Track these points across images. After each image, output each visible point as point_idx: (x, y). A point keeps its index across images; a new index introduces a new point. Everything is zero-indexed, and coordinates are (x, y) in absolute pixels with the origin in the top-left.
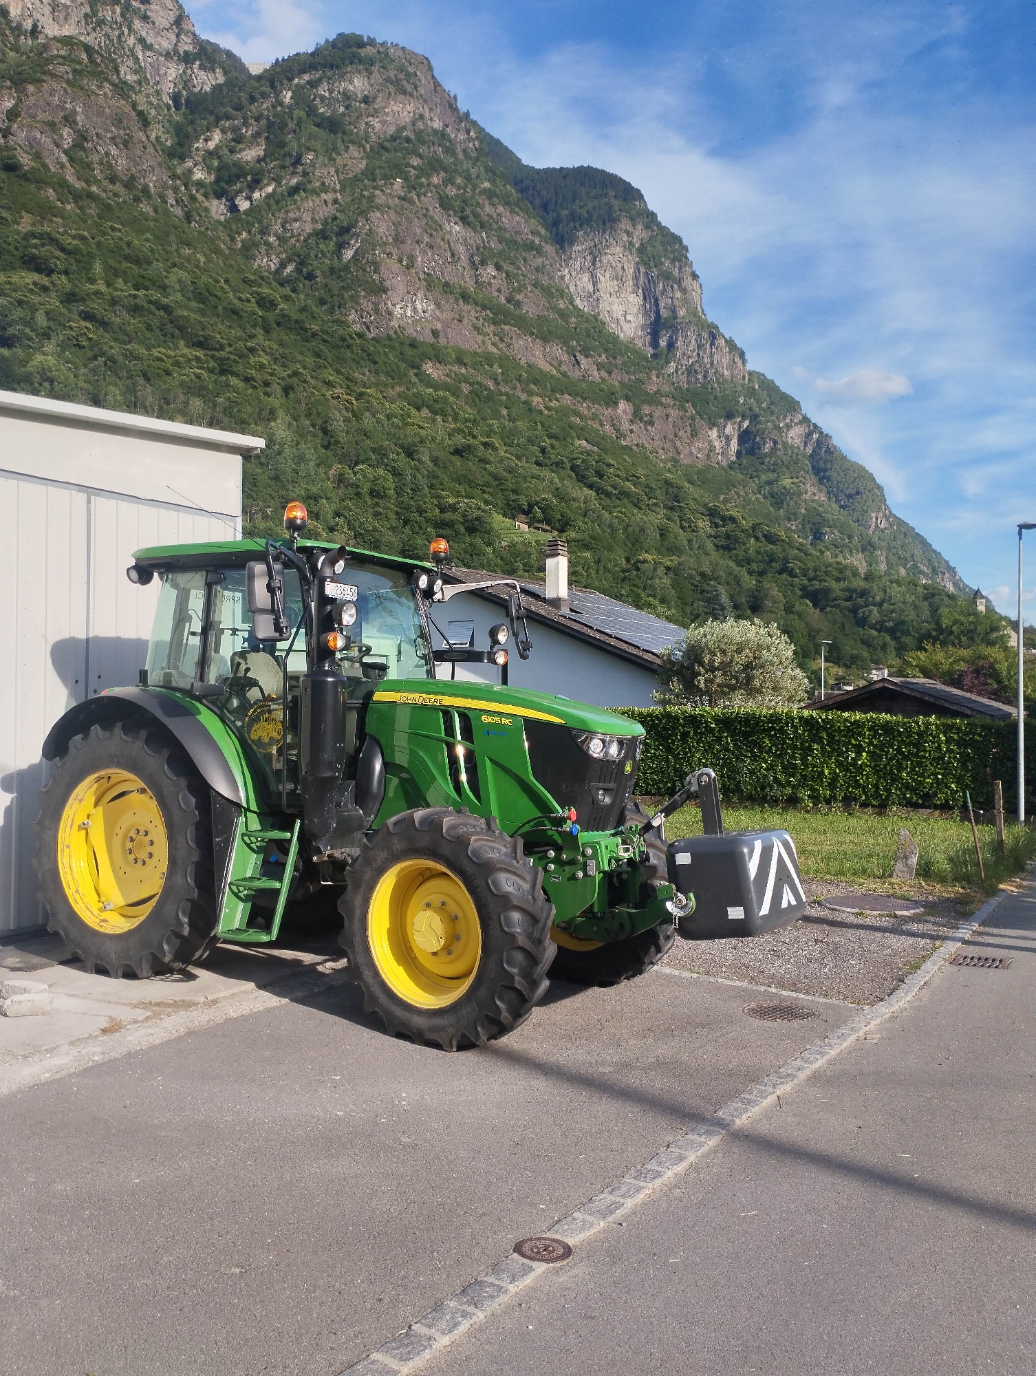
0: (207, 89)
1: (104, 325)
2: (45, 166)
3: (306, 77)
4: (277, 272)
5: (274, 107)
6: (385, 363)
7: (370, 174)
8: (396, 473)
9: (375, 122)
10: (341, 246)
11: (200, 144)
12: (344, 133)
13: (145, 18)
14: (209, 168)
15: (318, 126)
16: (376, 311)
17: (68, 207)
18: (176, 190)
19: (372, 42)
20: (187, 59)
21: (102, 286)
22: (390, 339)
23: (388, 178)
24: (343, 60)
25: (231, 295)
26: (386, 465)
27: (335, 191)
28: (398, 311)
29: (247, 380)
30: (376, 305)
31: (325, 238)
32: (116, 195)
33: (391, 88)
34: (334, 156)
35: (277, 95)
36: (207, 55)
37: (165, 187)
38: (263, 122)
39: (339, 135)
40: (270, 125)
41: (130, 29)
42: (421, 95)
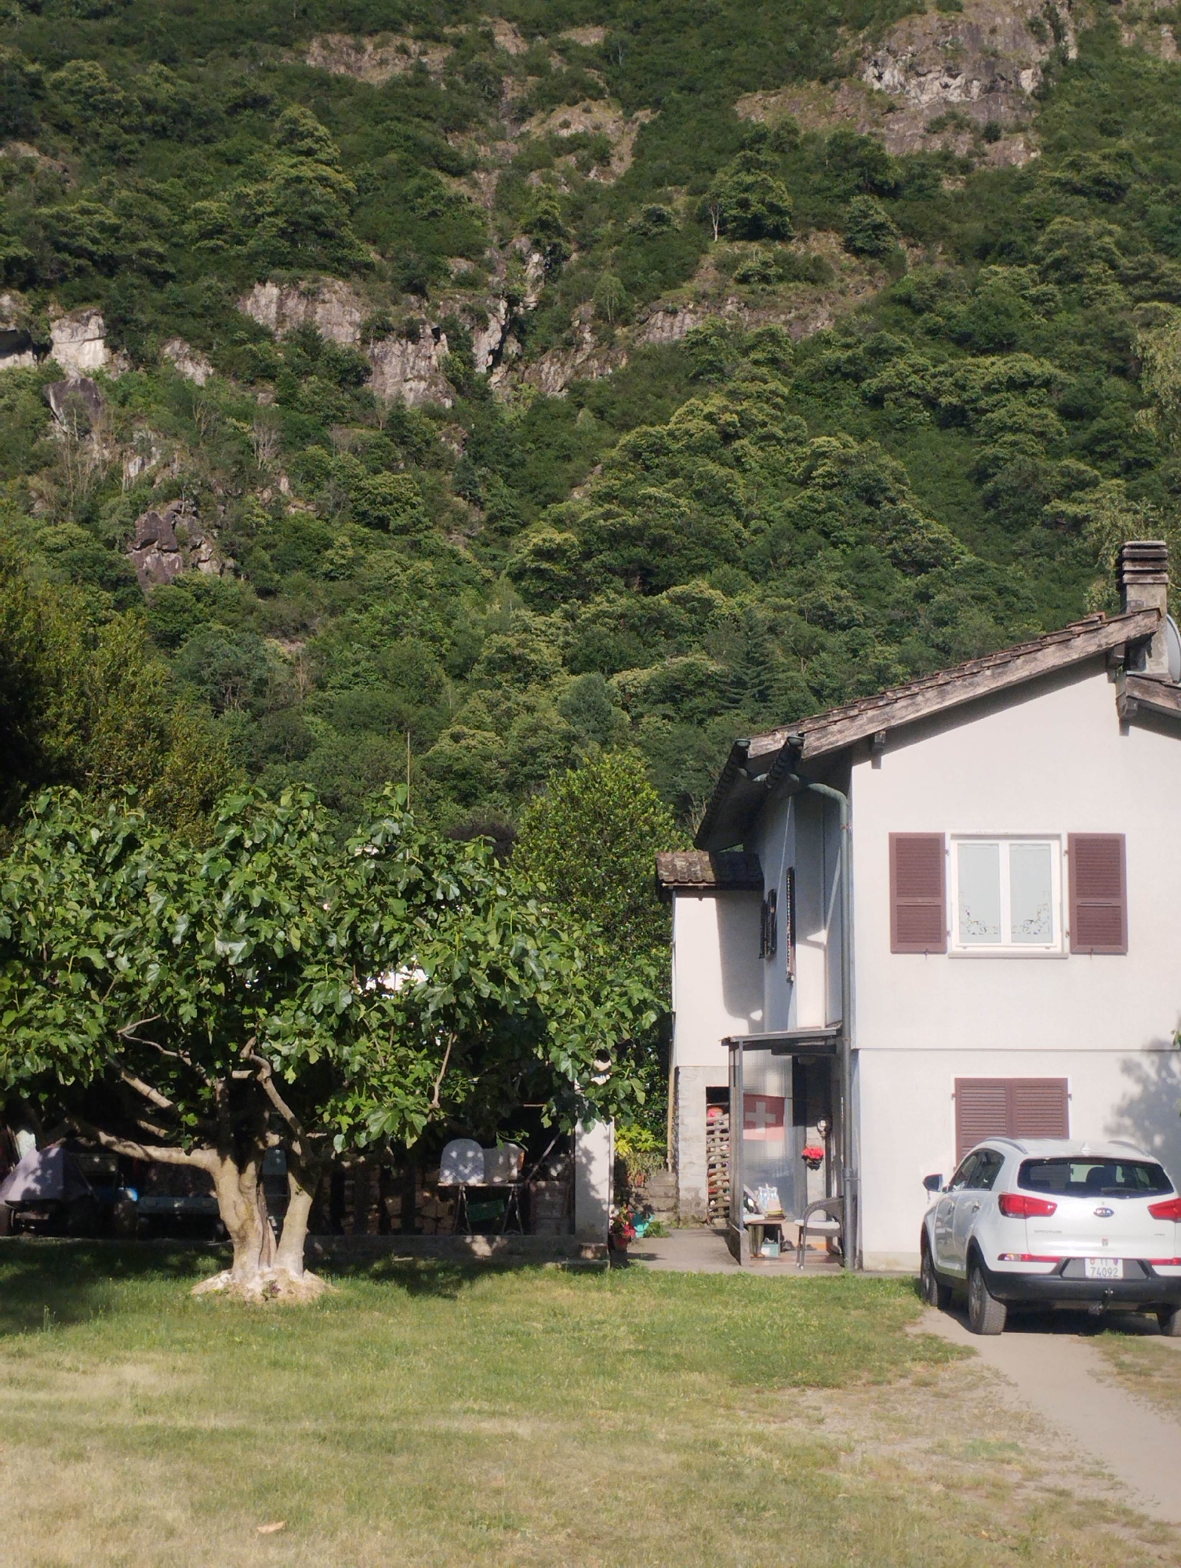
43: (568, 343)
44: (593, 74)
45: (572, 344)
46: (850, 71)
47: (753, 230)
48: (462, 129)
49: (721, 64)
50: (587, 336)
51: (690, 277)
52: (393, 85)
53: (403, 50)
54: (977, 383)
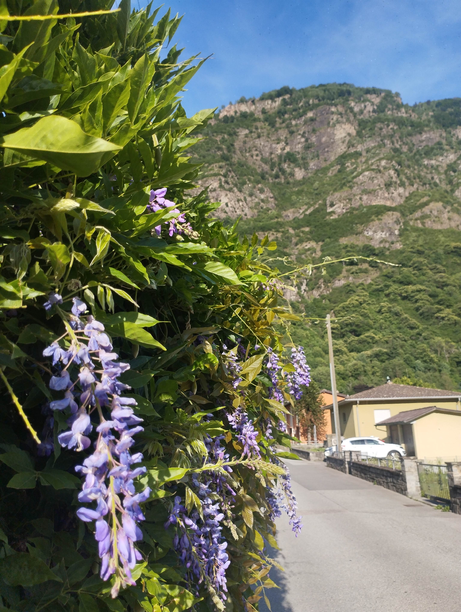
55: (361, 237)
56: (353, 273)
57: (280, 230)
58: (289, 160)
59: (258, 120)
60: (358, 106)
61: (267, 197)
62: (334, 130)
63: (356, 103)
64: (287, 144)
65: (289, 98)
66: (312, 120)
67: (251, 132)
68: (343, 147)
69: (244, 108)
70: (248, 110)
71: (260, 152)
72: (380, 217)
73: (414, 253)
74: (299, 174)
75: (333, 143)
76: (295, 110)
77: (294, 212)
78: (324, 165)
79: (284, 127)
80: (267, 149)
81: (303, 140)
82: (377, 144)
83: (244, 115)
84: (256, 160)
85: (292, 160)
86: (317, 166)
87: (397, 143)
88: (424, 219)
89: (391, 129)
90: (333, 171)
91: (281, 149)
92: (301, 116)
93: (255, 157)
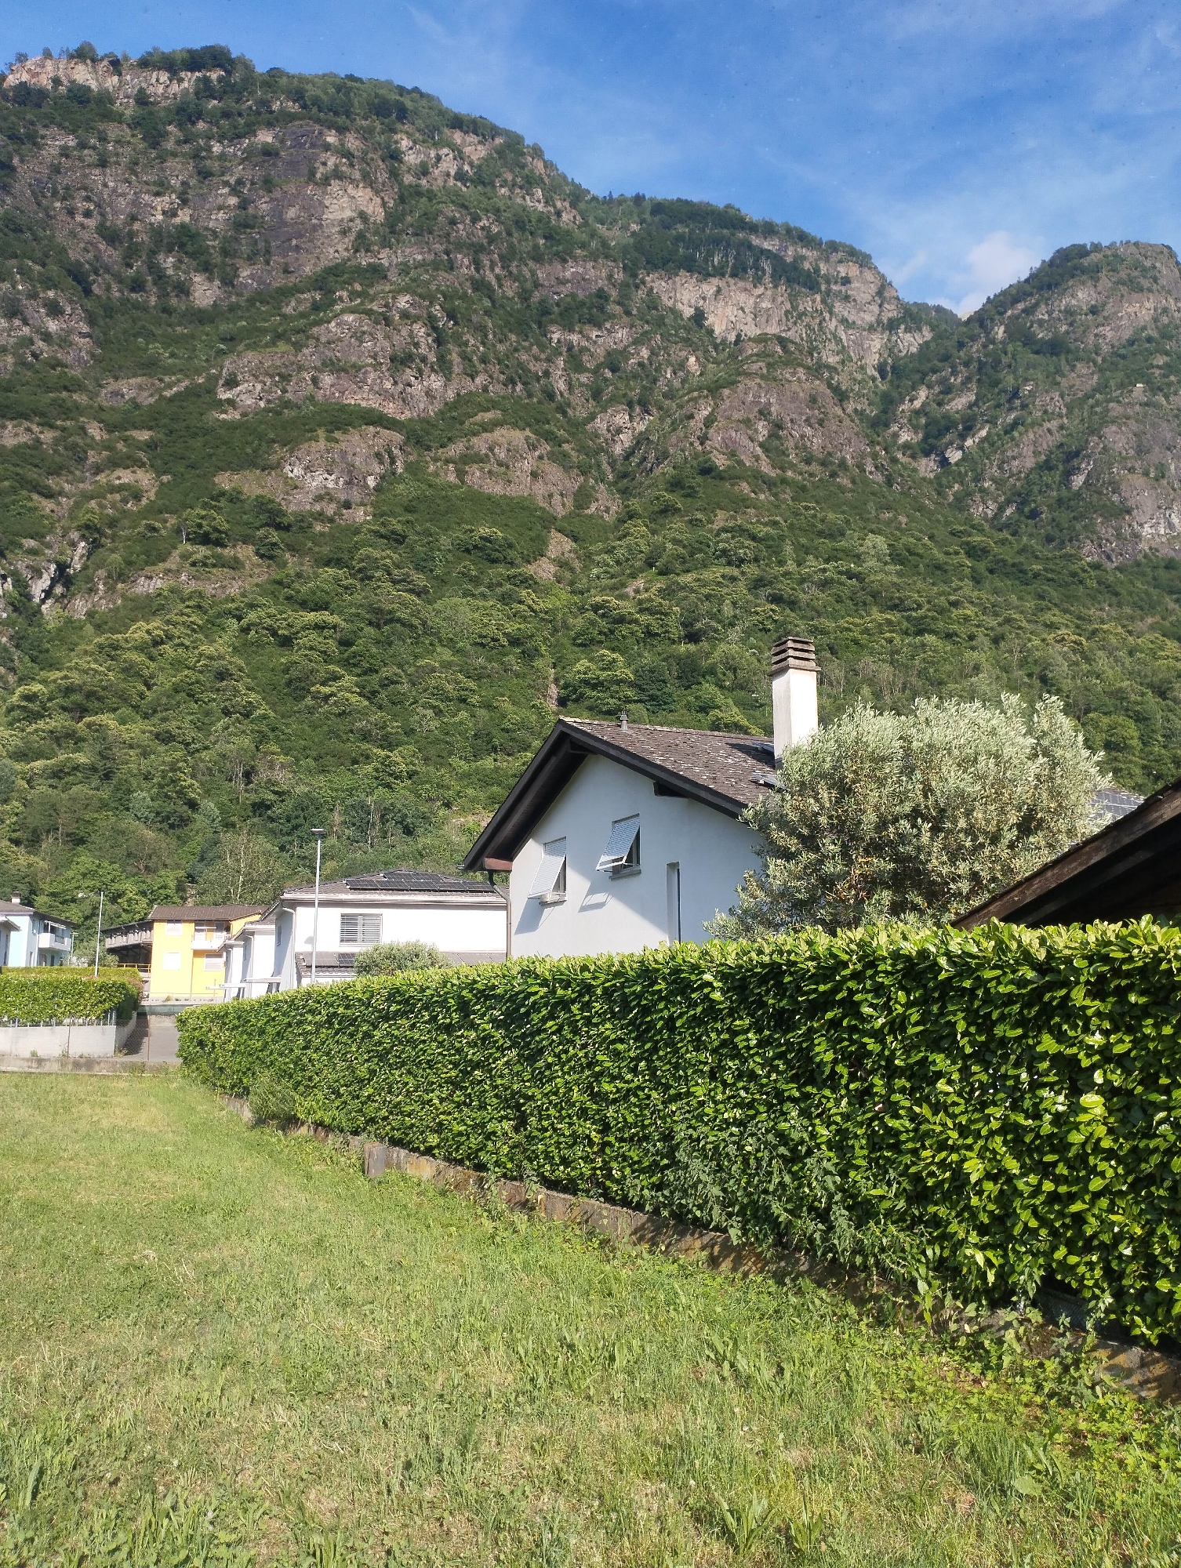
0: (914, 350)
1: (793, 604)
2: (740, 463)
3: (1020, 306)
4: (995, 516)
5: (985, 346)
6: (1130, 594)
7: (1103, 387)
8: (1140, 718)
9: (1107, 331)
10: (1068, 474)
11: (906, 406)
12: (1068, 351)
13: (847, 298)
14: (915, 428)
15: (1037, 353)
16: (1119, 536)
17: (762, 497)
18: (875, 456)
19: (1097, 247)
20: (892, 326)
21: (791, 566)
22: (1138, 564)
23: (1126, 385)
24: (1062, 276)
25: (935, 551)
26: (1127, 710)
27: (1060, 416)
28: (1147, 531)
29: (949, 636)
30: (1118, 529)
31: (1050, 469)
32: (811, 475)
33: (1124, 289)
34: (1058, 379)
35: (988, 333)
36: (912, 316)
37: (863, 455)
38: (974, 366)
39: (1063, 357)
40: (981, 366)
41: (831, 313)
42: (1163, 287)
43: (91, 590)
44: (141, 454)
45: (92, 590)
46: (278, 466)
47: (205, 540)
48: (59, 475)
49: (210, 456)
50: (101, 587)
51: (164, 561)
52: (19, 446)
53: (28, 430)
54: (298, 624)
55: (270, 480)
56: (193, 564)
57: (59, 423)
58: (182, 246)
59: (119, 118)
60: (419, 152)
61: (70, 332)
62: (325, 193)
63: (415, 142)
64: (185, 202)
65: (220, 79)
66: (268, 152)
67: (82, 145)
68: (340, 248)
69: (82, 74)
70: (94, 85)
71: (98, 205)
72: (337, 434)
73: (382, 536)
74: (204, 293)
75: (315, 228)
76: (226, 115)
77: (140, 388)
78: (279, 281)
79: (184, 155)
80: (122, 203)
81: (233, 201)
82: (430, 257)
83: (80, 95)
84: (82, 226)
85: (190, 248)
86: (261, 282)
87: (492, 269)
88: (465, 464)
89: (483, 228)
90: (299, 302)
91: (164, 213)
92: (239, 136)
93: (79, 218)
